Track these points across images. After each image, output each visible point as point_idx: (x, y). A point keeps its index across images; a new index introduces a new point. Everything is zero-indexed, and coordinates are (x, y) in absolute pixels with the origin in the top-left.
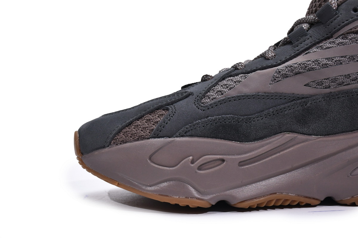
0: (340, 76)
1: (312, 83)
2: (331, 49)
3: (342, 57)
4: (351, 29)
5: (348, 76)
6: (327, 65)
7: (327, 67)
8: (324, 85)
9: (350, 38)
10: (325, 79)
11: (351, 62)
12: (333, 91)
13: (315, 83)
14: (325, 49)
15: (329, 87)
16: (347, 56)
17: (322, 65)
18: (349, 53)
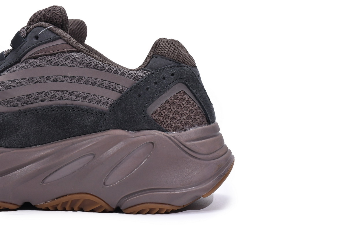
0: (23, 96)
1: (2, 102)
2: (15, 72)
3: (22, 79)
4: (31, 55)
5: (29, 96)
6: (11, 87)
7: (11, 88)
8: (12, 104)
9: (29, 62)
10: (12, 99)
11: (30, 83)
12: (21, 108)
13: (5, 102)
14: (12, 72)
15: (17, 106)
16: (26, 78)
17: (7, 87)
18: (28, 76)
